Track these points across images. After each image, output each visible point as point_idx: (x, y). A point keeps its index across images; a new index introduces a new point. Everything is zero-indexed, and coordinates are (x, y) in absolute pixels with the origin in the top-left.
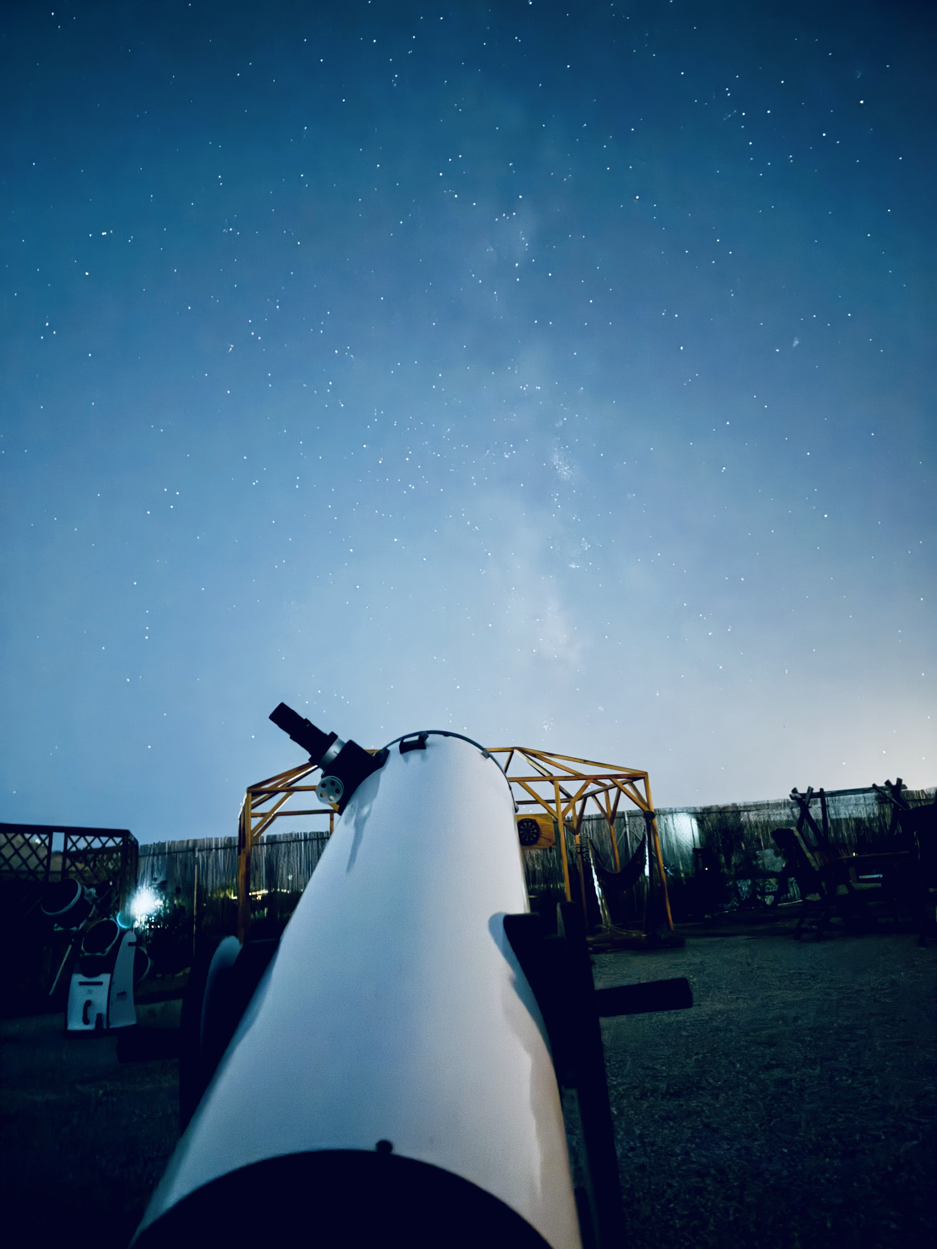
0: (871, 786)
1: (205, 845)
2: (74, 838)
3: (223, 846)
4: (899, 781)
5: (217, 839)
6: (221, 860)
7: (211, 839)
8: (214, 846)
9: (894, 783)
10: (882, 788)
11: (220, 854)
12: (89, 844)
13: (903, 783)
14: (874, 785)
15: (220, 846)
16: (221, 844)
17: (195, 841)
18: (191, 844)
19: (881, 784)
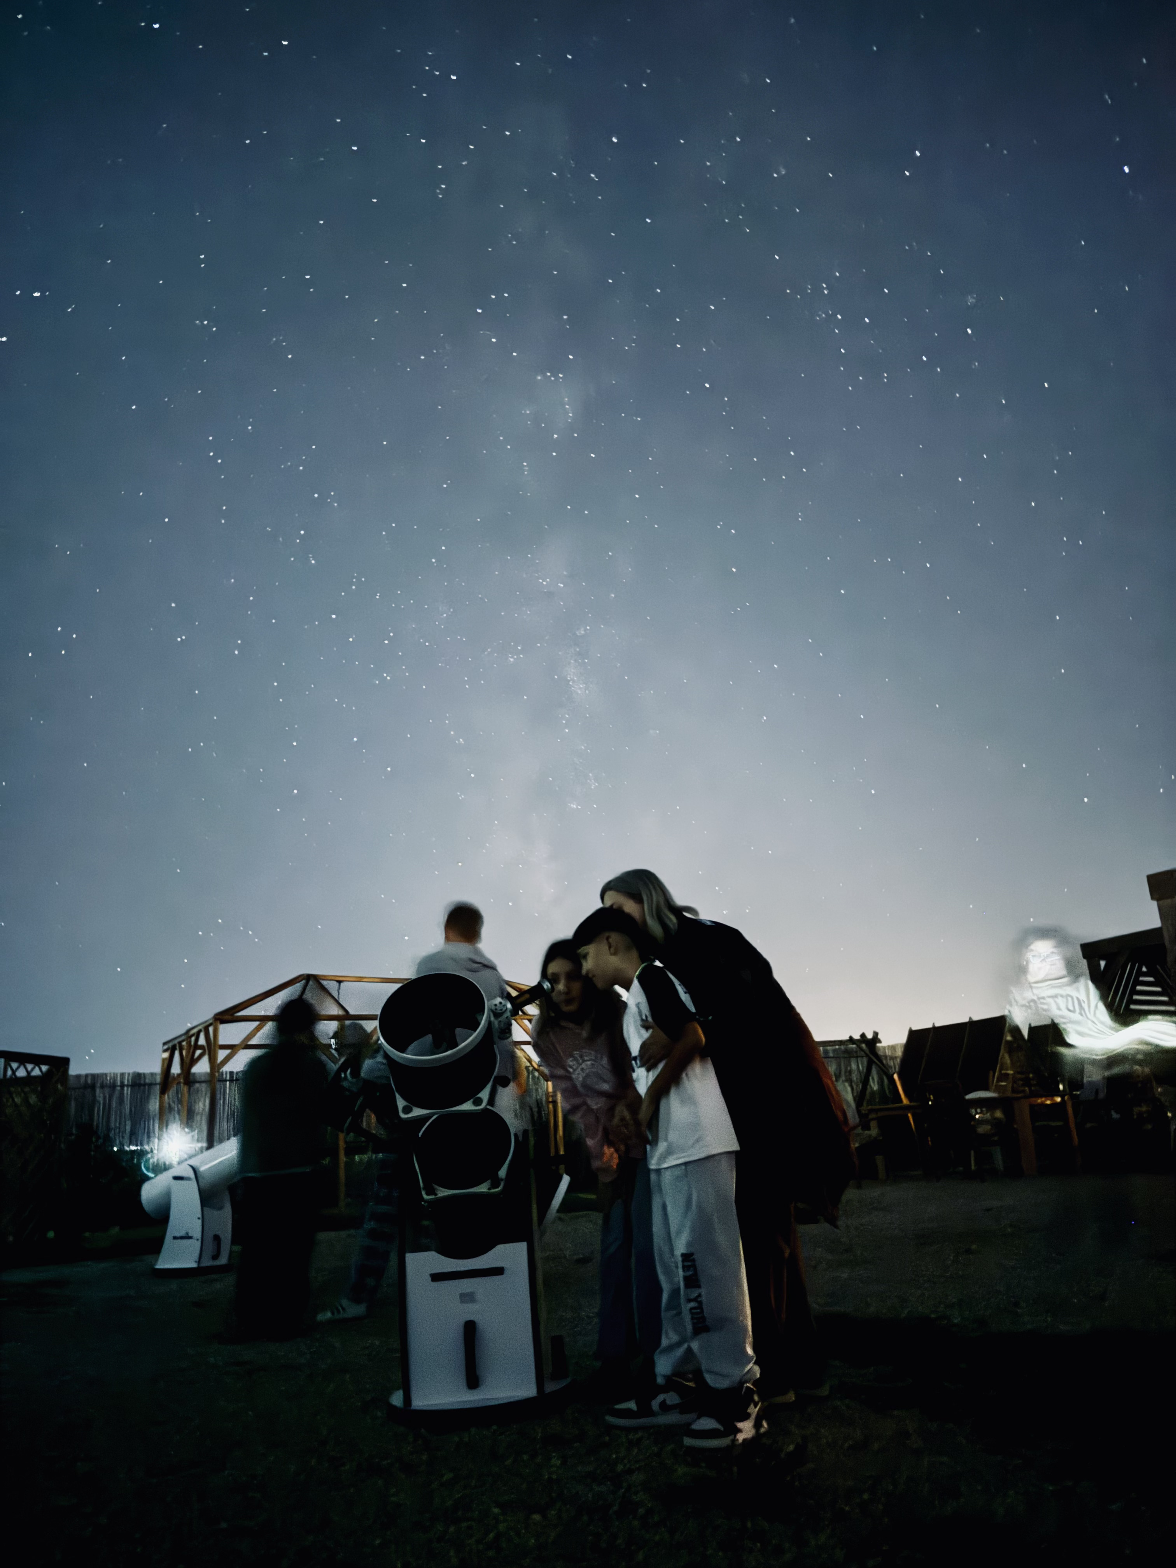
0: (847, 1038)
1: (108, 1082)
2: (15, 1065)
3: (130, 1083)
4: (876, 1034)
5: (122, 1075)
6: (127, 1098)
7: (115, 1075)
8: (119, 1083)
9: (870, 1036)
10: (858, 1040)
11: (125, 1092)
12: (28, 1073)
13: (879, 1037)
14: (851, 1038)
15: (126, 1083)
16: (128, 1081)
17: (94, 1076)
18: (89, 1081)
19: (857, 1036)
